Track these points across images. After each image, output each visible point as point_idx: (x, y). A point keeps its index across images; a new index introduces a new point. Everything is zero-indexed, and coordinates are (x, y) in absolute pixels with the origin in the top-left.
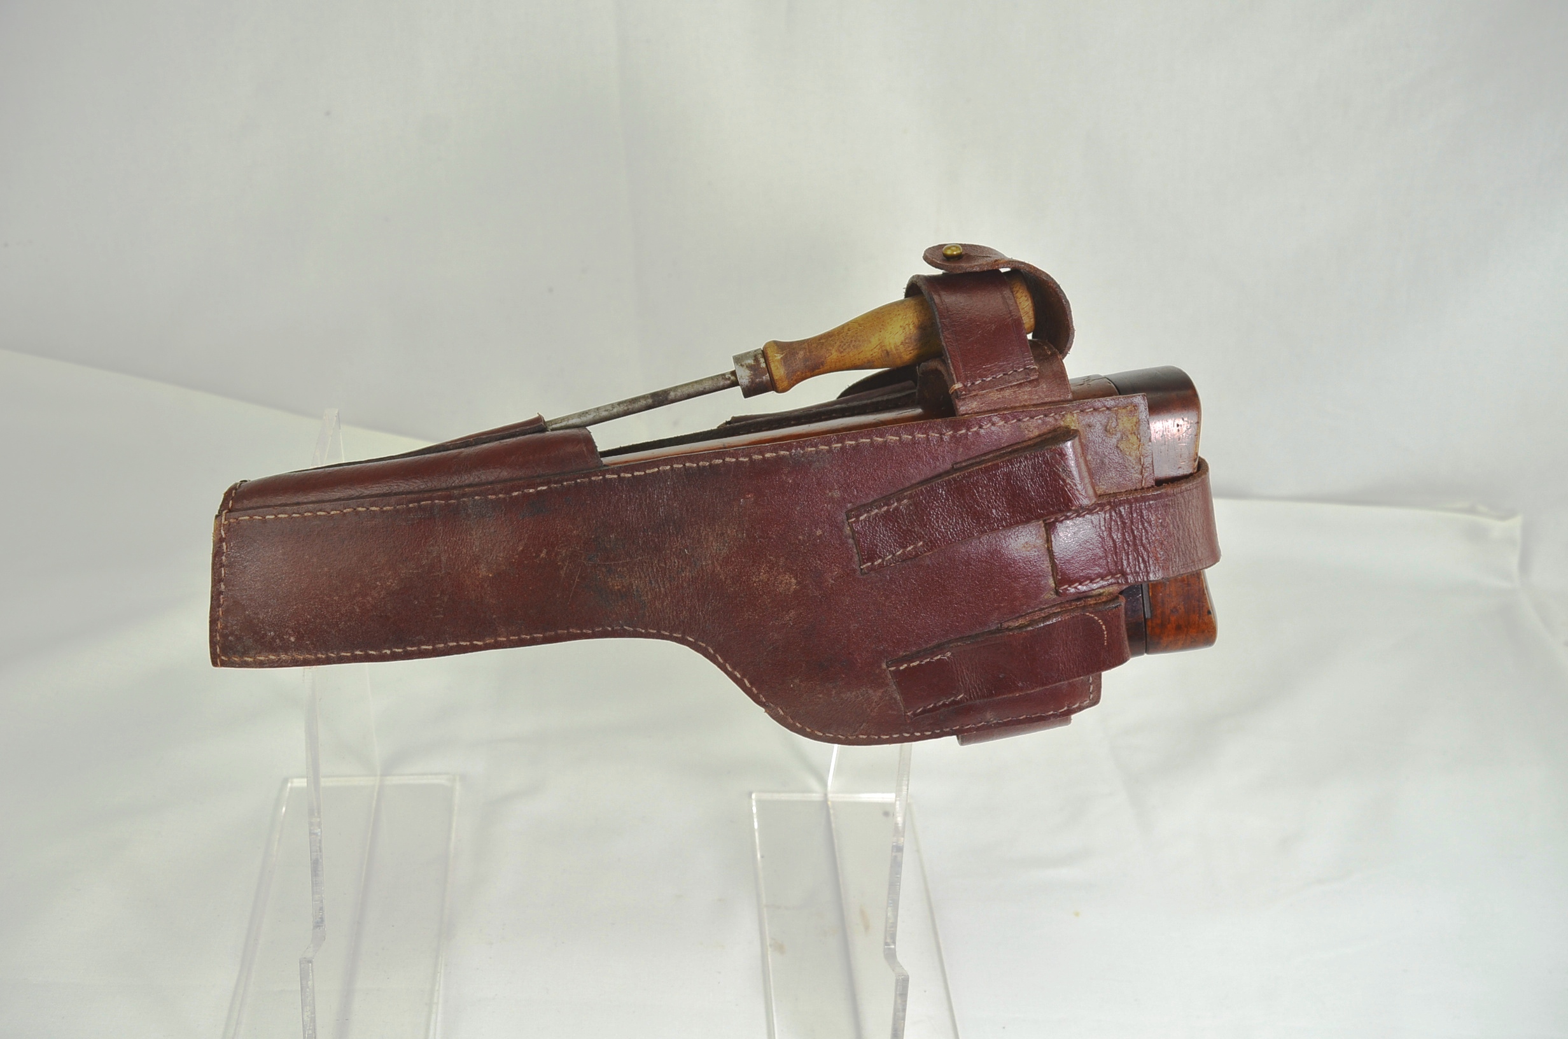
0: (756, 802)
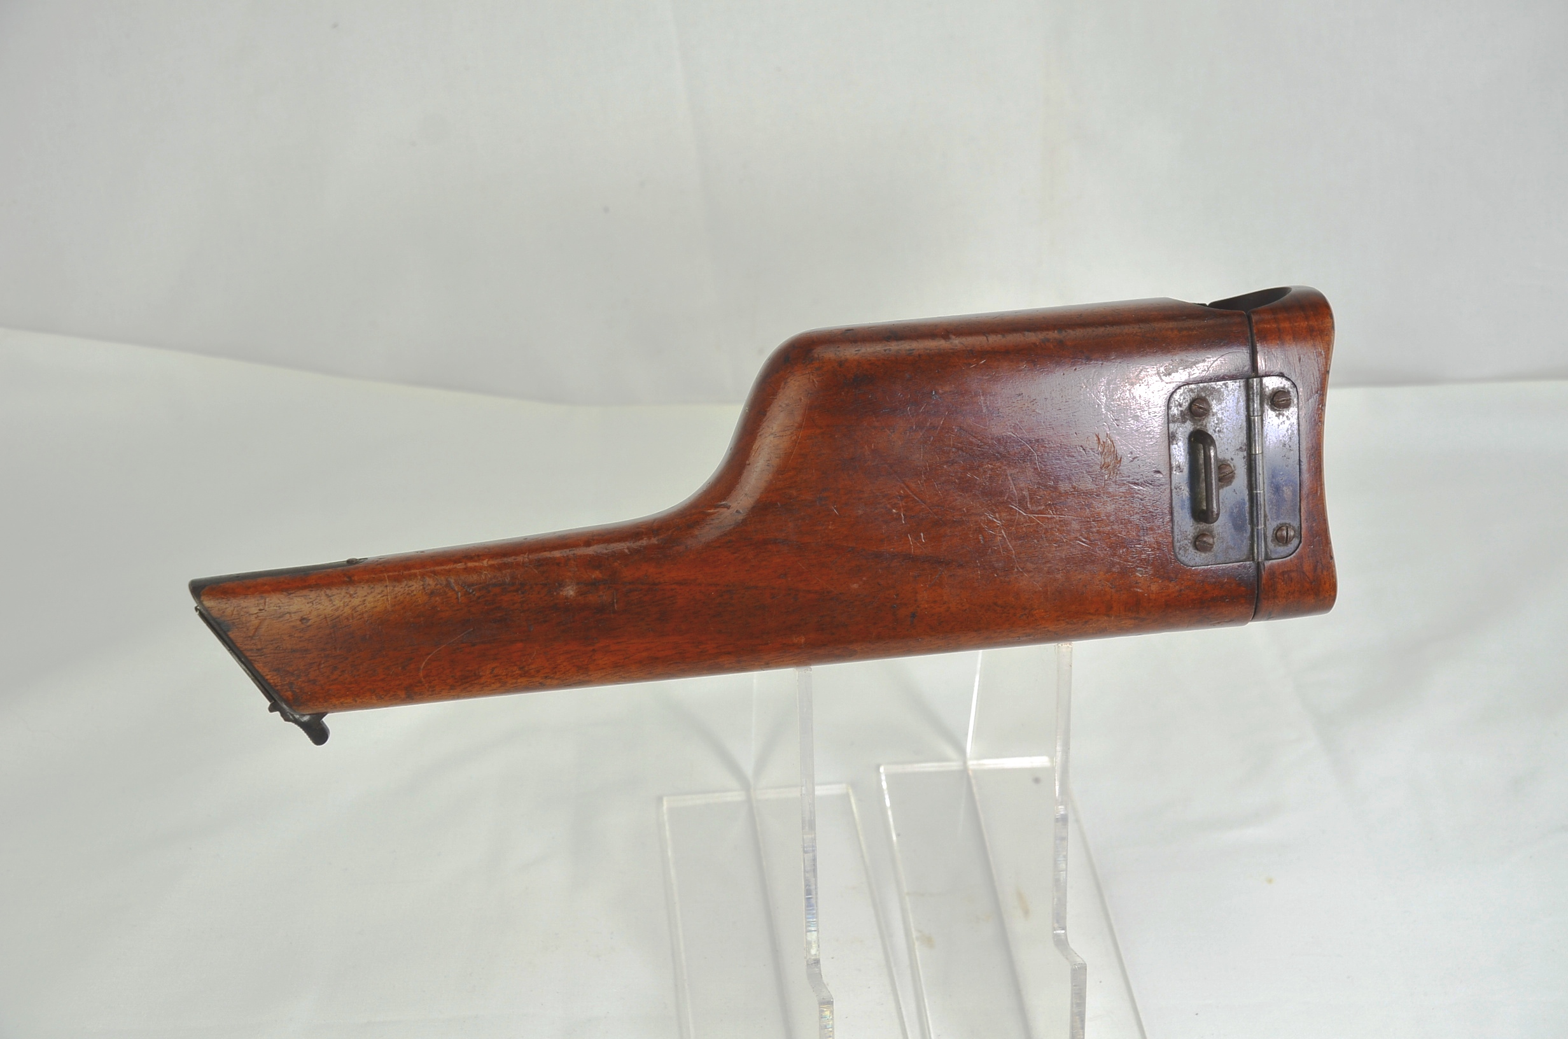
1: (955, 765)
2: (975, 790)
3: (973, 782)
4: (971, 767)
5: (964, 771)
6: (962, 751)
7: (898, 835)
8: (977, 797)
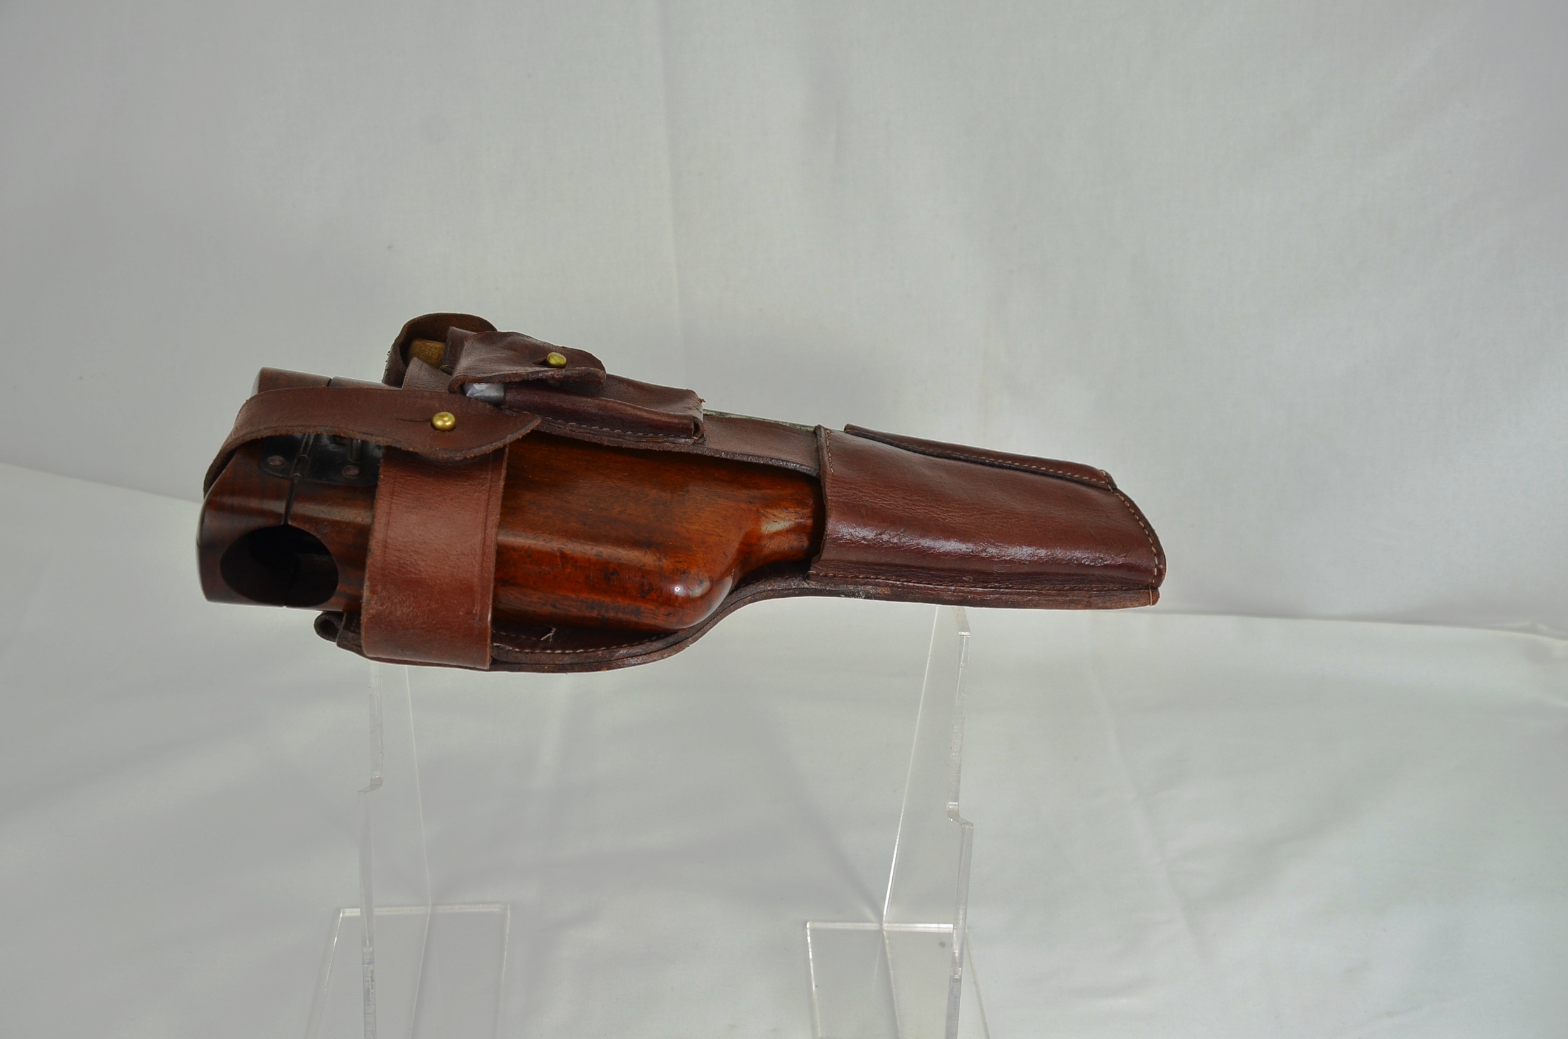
0: (811, 930)
1: (872, 926)
2: (888, 948)
3: (887, 942)
4: (886, 929)
5: (881, 931)
6: (879, 914)
7: (816, 986)
8: (889, 956)
